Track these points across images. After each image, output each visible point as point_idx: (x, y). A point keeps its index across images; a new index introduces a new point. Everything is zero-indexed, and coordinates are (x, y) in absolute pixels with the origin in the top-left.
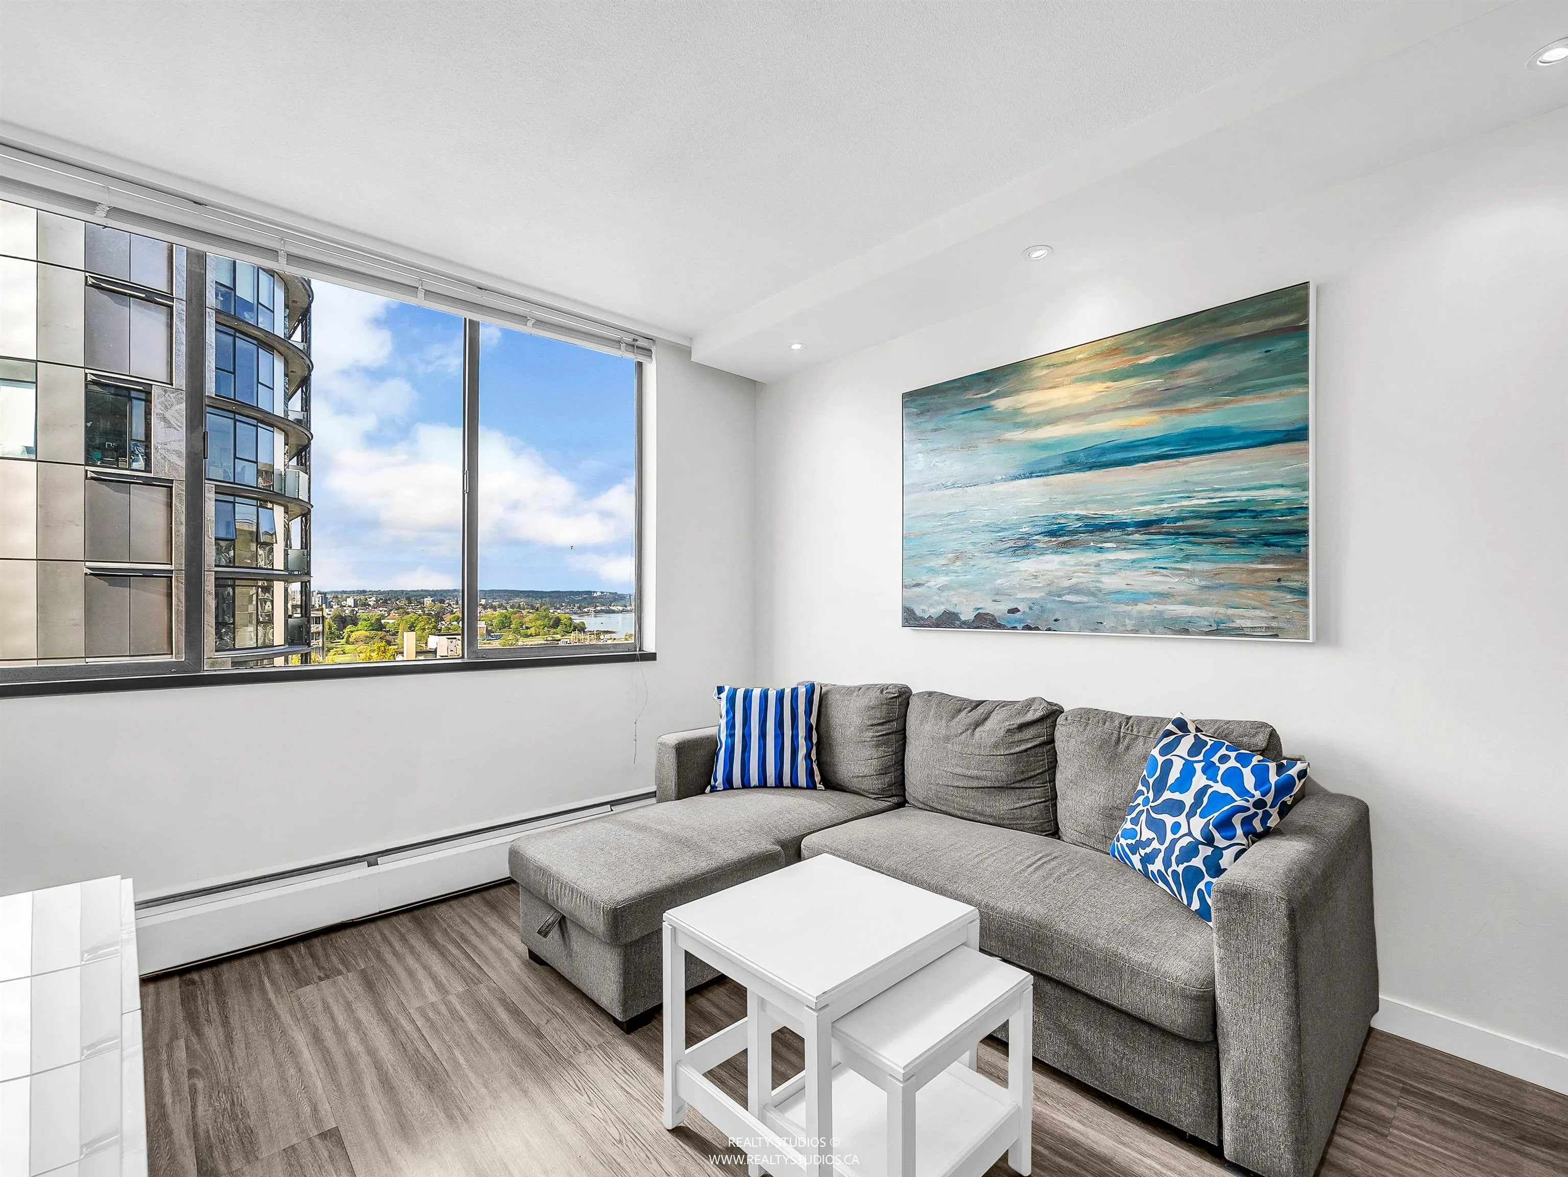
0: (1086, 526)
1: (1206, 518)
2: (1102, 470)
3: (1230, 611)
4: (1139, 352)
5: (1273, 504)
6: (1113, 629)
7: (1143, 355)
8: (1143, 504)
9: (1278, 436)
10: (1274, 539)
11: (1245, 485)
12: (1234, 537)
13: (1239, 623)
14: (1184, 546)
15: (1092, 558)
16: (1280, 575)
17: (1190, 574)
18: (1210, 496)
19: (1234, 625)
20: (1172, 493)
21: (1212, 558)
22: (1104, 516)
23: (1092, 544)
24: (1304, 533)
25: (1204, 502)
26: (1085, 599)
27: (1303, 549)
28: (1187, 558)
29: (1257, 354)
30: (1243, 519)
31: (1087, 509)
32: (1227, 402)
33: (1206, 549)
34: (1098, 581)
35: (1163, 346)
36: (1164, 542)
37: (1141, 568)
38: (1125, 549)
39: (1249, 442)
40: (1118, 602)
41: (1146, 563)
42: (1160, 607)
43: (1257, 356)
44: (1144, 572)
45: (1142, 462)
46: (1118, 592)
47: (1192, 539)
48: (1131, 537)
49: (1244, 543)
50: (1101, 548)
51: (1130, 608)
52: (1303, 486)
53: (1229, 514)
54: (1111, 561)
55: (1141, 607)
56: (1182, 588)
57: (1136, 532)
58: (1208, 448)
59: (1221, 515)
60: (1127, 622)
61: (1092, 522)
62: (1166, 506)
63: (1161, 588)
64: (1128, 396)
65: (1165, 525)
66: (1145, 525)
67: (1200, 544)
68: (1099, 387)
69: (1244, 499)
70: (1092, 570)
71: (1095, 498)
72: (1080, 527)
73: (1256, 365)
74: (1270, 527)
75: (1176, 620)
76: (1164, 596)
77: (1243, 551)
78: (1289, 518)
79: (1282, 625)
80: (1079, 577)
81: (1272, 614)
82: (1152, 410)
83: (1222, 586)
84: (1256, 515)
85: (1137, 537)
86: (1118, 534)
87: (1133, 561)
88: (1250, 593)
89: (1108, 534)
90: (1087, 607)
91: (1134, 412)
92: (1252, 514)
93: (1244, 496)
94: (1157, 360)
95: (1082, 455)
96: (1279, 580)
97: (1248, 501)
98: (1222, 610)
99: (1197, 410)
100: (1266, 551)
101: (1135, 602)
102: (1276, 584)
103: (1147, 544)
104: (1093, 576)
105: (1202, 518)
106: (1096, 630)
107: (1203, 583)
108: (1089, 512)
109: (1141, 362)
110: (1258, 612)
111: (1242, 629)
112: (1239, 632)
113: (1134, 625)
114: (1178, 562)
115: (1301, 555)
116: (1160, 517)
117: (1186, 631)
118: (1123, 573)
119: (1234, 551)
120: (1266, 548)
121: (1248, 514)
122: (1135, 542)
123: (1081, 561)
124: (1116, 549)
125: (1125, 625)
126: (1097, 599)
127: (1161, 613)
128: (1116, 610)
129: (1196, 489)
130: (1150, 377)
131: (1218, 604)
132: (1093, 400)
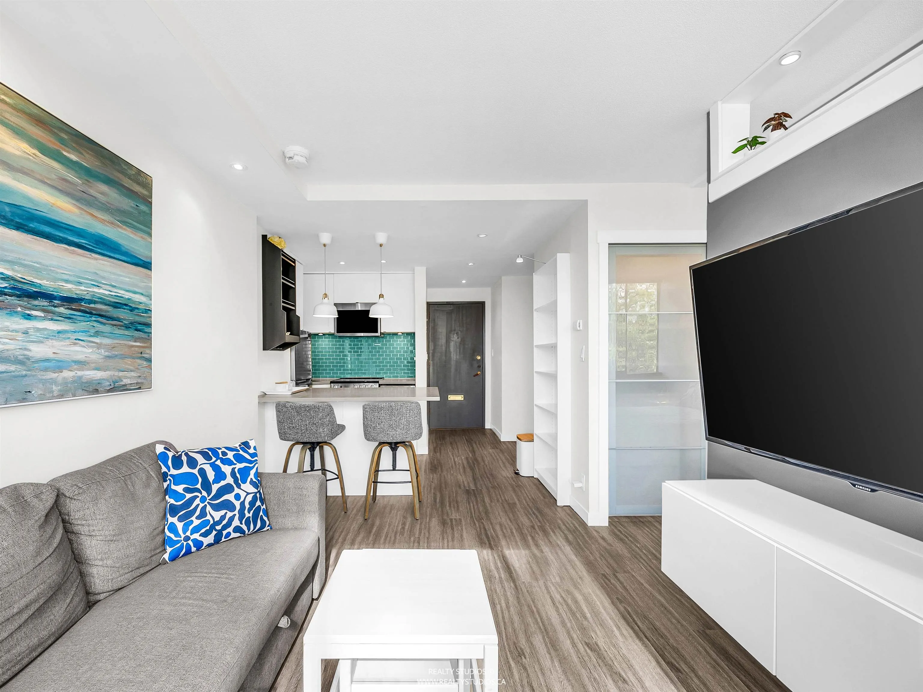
0: (13, 288)
1: (108, 305)
2: (29, 235)
3: (121, 374)
4: (62, 141)
5: (138, 305)
6: (42, 397)
7: (67, 149)
8: (67, 281)
9: (141, 263)
10: (140, 327)
11: (127, 288)
12: (122, 322)
13: (126, 381)
14: (95, 324)
15: (21, 324)
16: (142, 350)
17: (99, 346)
18: (110, 289)
19: (122, 383)
20: (87, 279)
21: (110, 335)
22: (32, 284)
23: (19, 309)
24: (149, 325)
25: (107, 293)
26: (12, 368)
27: (150, 334)
28: (97, 334)
29: (132, 204)
30: (126, 310)
31: (13, 270)
32: (118, 226)
33: (107, 329)
34: (26, 349)
35: (83, 154)
36: (82, 318)
37: (65, 338)
38: (52, 320)
39: (129, 260)
40: (46, 369)
41: (69, 335)
42: (80, 373)
43: (133, 205)
44: (68, 342)
45: (66, 244)
46: (47, 360)
47: (100, 319)
48: (57, 309)
49: (127, 327)
50: (29, 315)
51: (57, 374)
52: (149, 297)
53: (119, 305)
54: (38, 330)
55: (67, 374)
56: (94, 357)
57: (62, 306)
58: (109, 254)
59: (116, 305)
60: (54, 388)
61: (20, 286)
62: (83, 288)
63: (80, 357)
64: (54, 177)
65: (83, 304)
66: (68, 301)
67: (104, 324)
68: (25, 147)
69: (127, 297)
70: (20, 336)
71: (23, 262)
72: (5, 288)
73: (132, 210)
74: (138, 319)
75: (90, 382)
76: (82, 364)
77: (126, 333)
78: (145, 315)
79: (142, 381)
80: (7, 343)
81: (139, 375)
82: (74, 202)
83: (116, 356)
84: (132, 309)
85: (62, 310)
86: (46, 304)
87: (59, 332)
88: (129, 361)
89: (36, 303)
90: (15, 377)
91: (57, 193)
92: (130, 309)
93: (127, 295)
94: (76, 163)
95: (7, 209)
96: (141, 353)
97: (129, 299)
98: (116, 374)
99: (103, 221)
100: (137, 334)
101: (59, 369)
102: (140, 355)
103: (69, 318)
104: (21, 343)
105: (106, 305)
106: (24, 400)
107: (107, 354)
108: (16, 274)
109: (65, 153)
110: (133, 374)
111: (125, 385)
112: (124, 388)
113: (60, 391)
114: (91, 336)
115: (148, 339)
116: (80, 297)
117: (96, 391)
118: (50, 342)
119: (121, 332)
120: (136, 332)
121: (128, 308)
122: (60, 315)
123: (7, 327)
124: (44, 319)
125: (52, 392)
126: (25, 368)
127: (80, 377)
128: (44, 377)
129: (102, 282)
130: (73, 172)
131: (114, 369)
132: (19, 157)
